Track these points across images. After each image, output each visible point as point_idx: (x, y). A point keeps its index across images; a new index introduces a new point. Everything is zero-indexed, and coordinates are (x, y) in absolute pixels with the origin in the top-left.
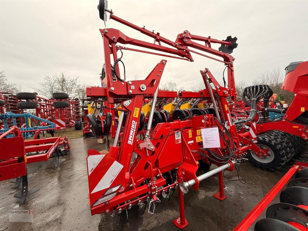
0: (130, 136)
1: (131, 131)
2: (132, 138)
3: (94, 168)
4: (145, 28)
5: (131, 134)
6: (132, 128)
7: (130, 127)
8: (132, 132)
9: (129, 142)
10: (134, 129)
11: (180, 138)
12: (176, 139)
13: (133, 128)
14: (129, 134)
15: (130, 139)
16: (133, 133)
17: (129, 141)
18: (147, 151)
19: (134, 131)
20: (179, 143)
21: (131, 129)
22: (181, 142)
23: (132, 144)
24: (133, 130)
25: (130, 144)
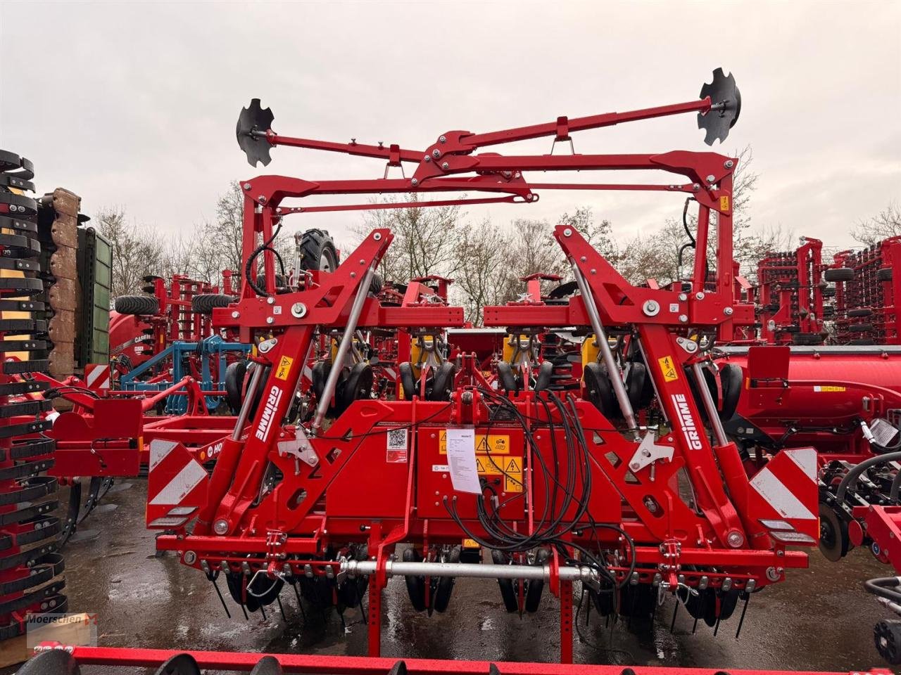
0: (262, 420)
1: (266, 409)
2: (266, 427)
3: (158, 463)
4: (357, 142)
5: (266, 416)
6: (269, 403)
7: (266, 401)
8: (270, 412)
9: (259, 434)
10: (274, 406)
11: (404, 447)
12: (389, 448)
13: (273, 403)
14: (261, 417)
15: (262, 427)
16: (270, 415)
17: (258, 432)
18: (297, 462)
19: (272, 410)
20: (397, 461)
21: (268, 405)
22: (406, 460)
23: (264, 440)
24: (271, 407)
25: (261, 439)
